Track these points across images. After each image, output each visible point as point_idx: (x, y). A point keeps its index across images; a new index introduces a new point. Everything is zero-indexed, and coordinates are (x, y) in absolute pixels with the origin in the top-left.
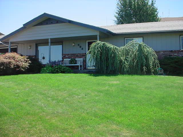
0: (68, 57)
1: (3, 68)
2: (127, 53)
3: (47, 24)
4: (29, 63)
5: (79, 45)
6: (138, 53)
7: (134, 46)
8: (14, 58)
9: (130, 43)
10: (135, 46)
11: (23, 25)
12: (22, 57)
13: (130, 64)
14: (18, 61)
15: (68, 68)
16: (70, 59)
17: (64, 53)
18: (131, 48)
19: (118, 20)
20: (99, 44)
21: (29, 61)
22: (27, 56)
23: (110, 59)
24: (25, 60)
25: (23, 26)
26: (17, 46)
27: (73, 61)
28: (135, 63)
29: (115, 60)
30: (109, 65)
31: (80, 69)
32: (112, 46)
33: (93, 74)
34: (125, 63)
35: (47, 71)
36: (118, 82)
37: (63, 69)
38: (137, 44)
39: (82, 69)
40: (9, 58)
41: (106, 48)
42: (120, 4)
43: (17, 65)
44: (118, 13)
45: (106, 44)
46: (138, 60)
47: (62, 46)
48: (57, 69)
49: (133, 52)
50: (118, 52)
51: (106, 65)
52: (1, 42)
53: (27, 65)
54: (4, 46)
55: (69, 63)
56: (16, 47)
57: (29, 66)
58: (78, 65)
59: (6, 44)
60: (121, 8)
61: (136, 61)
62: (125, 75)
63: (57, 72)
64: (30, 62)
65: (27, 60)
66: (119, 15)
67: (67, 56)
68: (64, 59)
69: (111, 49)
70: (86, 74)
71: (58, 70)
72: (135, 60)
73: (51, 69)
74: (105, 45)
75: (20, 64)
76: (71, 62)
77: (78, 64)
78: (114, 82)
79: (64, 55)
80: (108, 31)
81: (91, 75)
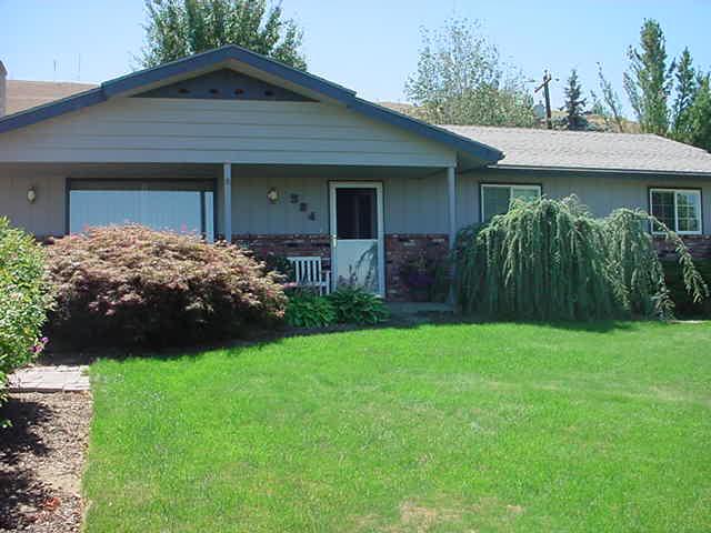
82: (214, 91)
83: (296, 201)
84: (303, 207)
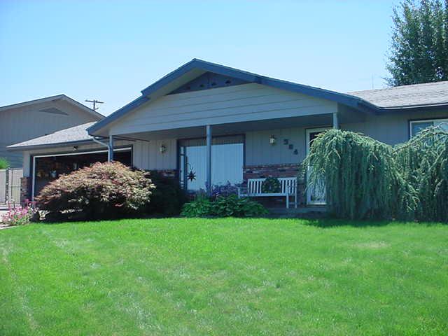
0: (258, 174)
1: (84, 201)
2: (414, 160)
3: (202, 87)
4: (150, 189)
5: (286, 141)
6: (446, 160)
7: (432, 142)
8: (111, 176)
9: (423, 132)
10: (436, 142)
11: (142, 92)
12: (133, 174)
13: (422, 193)
14: (121, 184)
15: (253, 203)
16: (264, 180)
17: (247, 165)
18: (426, 148)
19: (396, 77)
20: (335, 138)
21: (149, 183)
22: (146, 171)
23: (365, 180)
24: (140, 182)
25: (141, 94)
26: (132, 146)
27: (272, 185)
28: (437, 189)
29: (378, 182)
30: (362, 195)
31: (290, 205)
32: (371, 143)
33: (317, 222)
34: (407, 189)
35: (199, 212)
36: (384, 245)
37: (241, 206)
38: (443, 136)
39: (296, 207)
40: (101, 175)
41: (355, 147)
42: (400, 35)
43: (118, 194)
44: (397, 58)
45: (354, 135)
46: (445, 182)
47: (242, 144)
48: (225, 205)
49: (432, 158)
50: (388, 160)
51: (355, 195)
52: (90, 137)
53: (144, 194)
54: (99, 147)
55: (262, 188)
56: (130, 148)
57: (150, 196)
58: (284, 195)
59: (104, 142)
60: (405, 46)
61: (439, 184)
62: (408, 223)
63: (224, 214)
64: (152, 186)
65: (145, 182)
66: (397, 64)
67: (257, 172)
68: (249, 180)
69: (367, 149)
70: (300, 221)
71: (227, 209)
72: (436, 181)
73: (208, 205)
74: (350, 140)
75: (126, 191)
76: (266, 187)
77: (286, 193)
78: (372, 246)
79: (249, 170)
80: (360, 102)
81: (310, 225)
82: (201, 86)
83: (287, 143)
84: (291, 147)
